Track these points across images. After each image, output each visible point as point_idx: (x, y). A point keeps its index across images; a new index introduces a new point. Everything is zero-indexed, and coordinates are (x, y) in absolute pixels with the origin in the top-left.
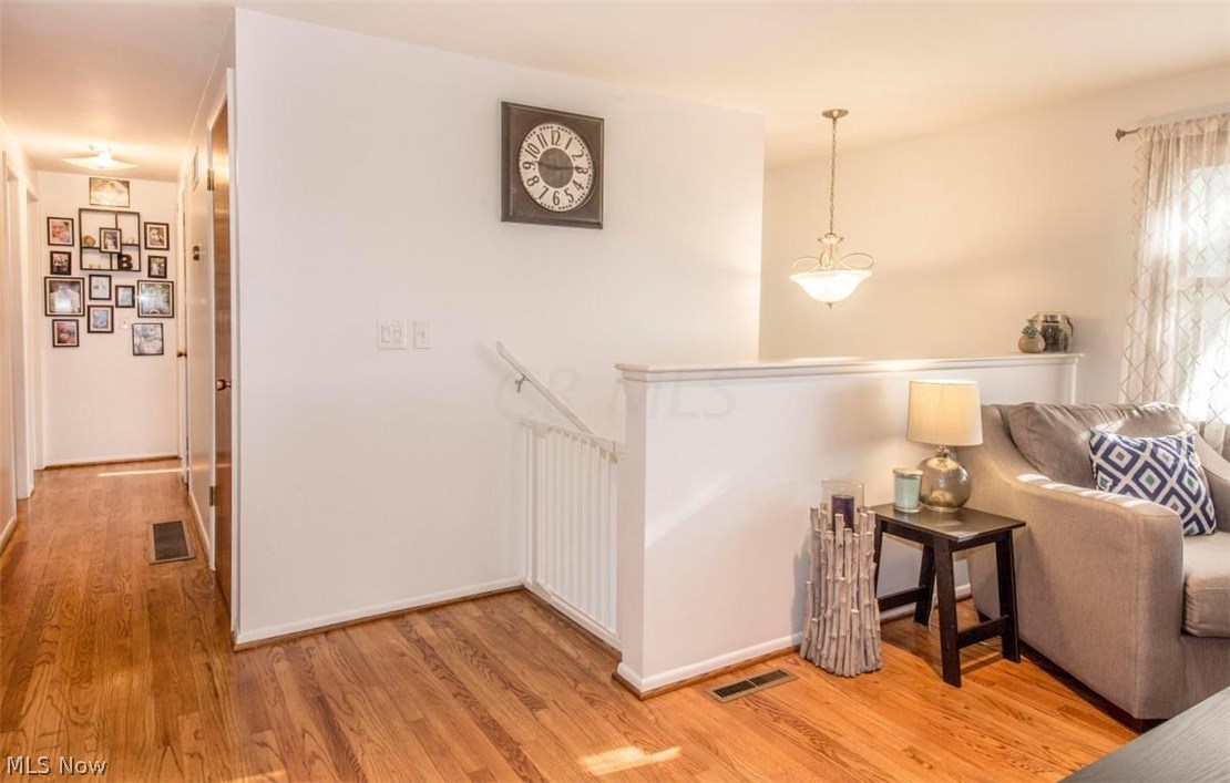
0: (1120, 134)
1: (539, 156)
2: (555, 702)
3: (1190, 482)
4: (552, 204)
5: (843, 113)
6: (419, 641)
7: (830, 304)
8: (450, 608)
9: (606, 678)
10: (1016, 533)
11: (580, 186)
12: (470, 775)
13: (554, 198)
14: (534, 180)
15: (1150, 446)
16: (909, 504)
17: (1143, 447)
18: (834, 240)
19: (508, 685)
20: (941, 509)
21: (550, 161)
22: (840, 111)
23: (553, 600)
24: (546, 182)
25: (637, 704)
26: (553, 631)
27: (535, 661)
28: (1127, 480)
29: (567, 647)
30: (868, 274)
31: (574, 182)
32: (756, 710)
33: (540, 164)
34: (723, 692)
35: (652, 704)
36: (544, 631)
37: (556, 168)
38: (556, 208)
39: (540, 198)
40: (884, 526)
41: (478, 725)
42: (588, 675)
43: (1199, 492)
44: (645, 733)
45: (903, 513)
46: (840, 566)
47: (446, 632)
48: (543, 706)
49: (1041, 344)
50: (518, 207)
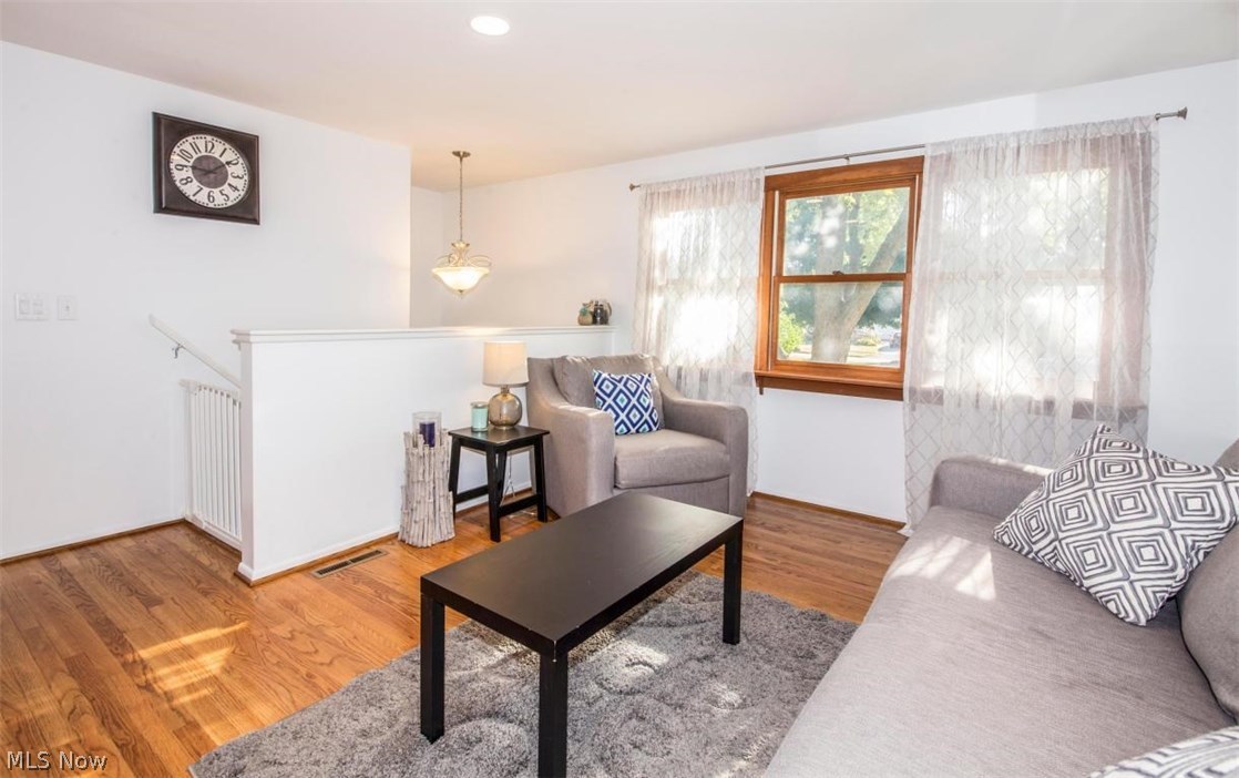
0: (632, 187)
1: (192, 161)
2: (172, 599)
3: (644, 400)
4: (206, 201)
5: (466, 154)
6: (60, 571)
7: (461, 291)
8: (106, 544)
9: (227, 576)
10: (545, 438)
11: (236, 189)
12: (66, 660)
13: (209, 196)
14: (187, 181)
15: (624, 380)
16: (481, 425)
17: (620, 381)
18: (462, 245)
19: (133, 592)
20: (504, 428)
21: (205, 165)
22: (464, 153)
23: (204, 526)
24: (200, 182)
25: (245, 590)
26: (196, 548)
27: (170, 573)
28: (610, 401)
29: (204, 559)
30: (486, 271)
31: (230, 185)
32: (343, 579)
33: (194, 168)
34: (321, 572)
35: (259, 590)
36: (189, 550)
37: (209, 172)
38: (211, 205)
39: (194, 195)
40: (460, 441)
41: (90, 624)
42: (214, 575)
43: (649, 406)
44: (241, 607)
45: (477, 432)
46: (421, 471)
47: (91, 561)
48: (159, 602)
49: (590, 319)
50: (170, 201)
